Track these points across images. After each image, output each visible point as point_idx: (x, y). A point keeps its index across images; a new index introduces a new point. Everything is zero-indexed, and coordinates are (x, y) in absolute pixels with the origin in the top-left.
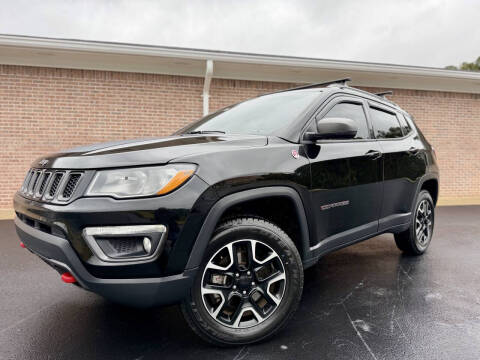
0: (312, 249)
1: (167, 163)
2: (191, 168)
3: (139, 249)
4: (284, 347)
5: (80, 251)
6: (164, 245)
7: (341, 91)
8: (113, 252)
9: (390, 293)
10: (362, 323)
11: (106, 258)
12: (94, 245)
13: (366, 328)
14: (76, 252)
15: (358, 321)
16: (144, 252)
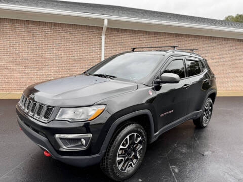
0: (155, 134)
1: (93, 105)
2: (103, 107)
3: (80, 143)
4: (140, 180)
5: (53, 144)
6: (91, 142)
7: (173, 54)
8: (68, 145)
9: (188, 151)
10: (174, 168)
11: (65, 147)
12: (60, 142)
13: (176, 170)
14: (52, 145)
15: (173, 166)
16: (82, 145)
